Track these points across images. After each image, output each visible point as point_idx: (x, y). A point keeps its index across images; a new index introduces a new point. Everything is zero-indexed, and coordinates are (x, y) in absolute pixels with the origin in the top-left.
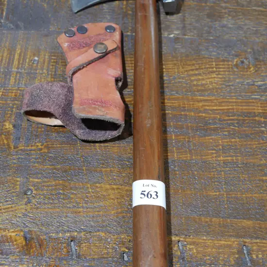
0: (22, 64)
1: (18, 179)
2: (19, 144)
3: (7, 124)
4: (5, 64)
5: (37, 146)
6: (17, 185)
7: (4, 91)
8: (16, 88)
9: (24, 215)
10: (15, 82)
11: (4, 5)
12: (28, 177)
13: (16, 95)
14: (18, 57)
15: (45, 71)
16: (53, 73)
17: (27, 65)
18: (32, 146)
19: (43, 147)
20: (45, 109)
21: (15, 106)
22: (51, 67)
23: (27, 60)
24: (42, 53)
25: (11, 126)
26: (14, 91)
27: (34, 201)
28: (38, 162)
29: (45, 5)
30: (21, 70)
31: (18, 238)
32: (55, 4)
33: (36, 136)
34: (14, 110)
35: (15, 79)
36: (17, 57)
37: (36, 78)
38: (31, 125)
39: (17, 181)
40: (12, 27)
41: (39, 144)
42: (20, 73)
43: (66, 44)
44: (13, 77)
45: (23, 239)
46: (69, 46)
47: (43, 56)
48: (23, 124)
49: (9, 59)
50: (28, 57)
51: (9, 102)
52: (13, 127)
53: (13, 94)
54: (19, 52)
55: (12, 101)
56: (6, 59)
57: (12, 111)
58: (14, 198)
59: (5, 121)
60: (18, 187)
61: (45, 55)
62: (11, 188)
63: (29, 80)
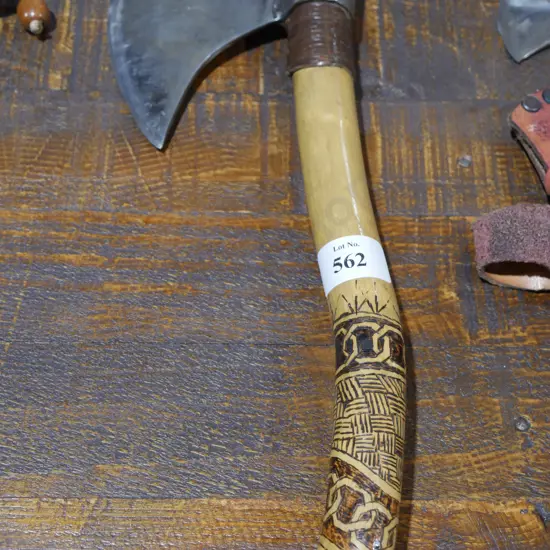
0: (442, 168)
1: (496, 400)
2: (478, 330)
3: (445, 290)
4: (408, 170)
5: (515, 332)
6: (497, 412)
7: (422, 224)
8: (443, 218)
9: (525, 470)
10: (438, 205)
11: (377, 51)
12: (513, 394)
13: (446, 232)
14: (430, 154)
15: (489, 181)
16: (507, 185)
17: (451, 171)
18: (504, 333)
19: (525, 334)
20: (532, 259)
21: (450, 254)
22: (500, 173)
23: (450, 161)
24: (476, 145)
25: (453, 295)
26: (441, 224)
27: (537, 442)
28: (524, 365)
29: (455, 49)
30: (443, 180)
31: (526, 518)
32: (474, 46)
33: (506, 312)
34: (450, 260)
35: (436, 199)
36: (427, 154)
37: (476, 196)
38: (492, 292)
39: (495, 404)
40: (403, 95)
41: (518, 329)
42: (443, 187)
43: (532, 126)
44: (431, 195)
45: (536, 520)
46: (538, 130)
47: (477, 151)
48: (475, 289)
49: (415, 161)
50: (450, 153)
51: (437, 246)
52: (458, 295)
53: (441, 230)
54: (429, 144)
55: (442, 244)
56: (408, 160)
57: (447, 264)
58: (498, 438)
59: (438, 285)
60: (499, 415)
61: (481, 149)
62: (487, 418)
63: (464, 200)
